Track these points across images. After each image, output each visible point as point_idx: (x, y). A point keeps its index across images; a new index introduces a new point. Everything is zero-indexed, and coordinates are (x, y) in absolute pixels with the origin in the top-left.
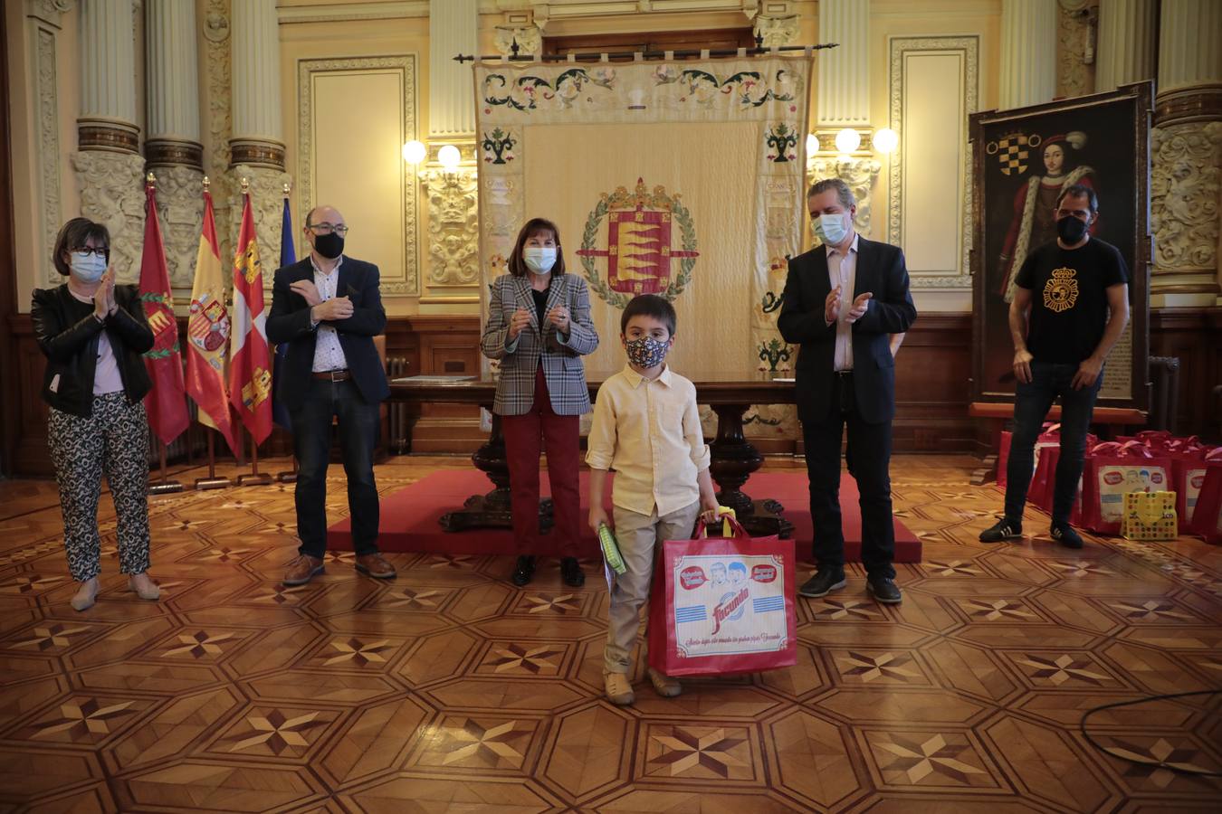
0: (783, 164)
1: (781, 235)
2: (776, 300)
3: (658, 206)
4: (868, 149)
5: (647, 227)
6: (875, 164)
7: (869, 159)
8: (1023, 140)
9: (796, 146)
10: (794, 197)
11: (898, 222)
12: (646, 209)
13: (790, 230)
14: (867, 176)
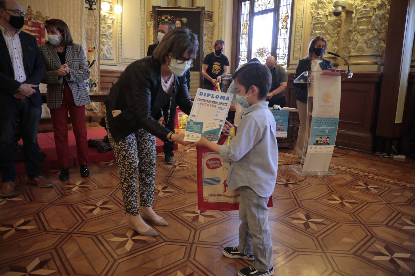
0: (91, 11)
1: (92, 39)
2: (91, 64)
3: (38, 20)
4: (111, 11)
5: (34, 29)
6: (114, 17)
7: (112, 15)
8: (169, 17)
9: (96, 5)
10: (96, 25)
11: (121, 39)
12: (32, 20)
13: (95, 38)
14: (111, 21)
